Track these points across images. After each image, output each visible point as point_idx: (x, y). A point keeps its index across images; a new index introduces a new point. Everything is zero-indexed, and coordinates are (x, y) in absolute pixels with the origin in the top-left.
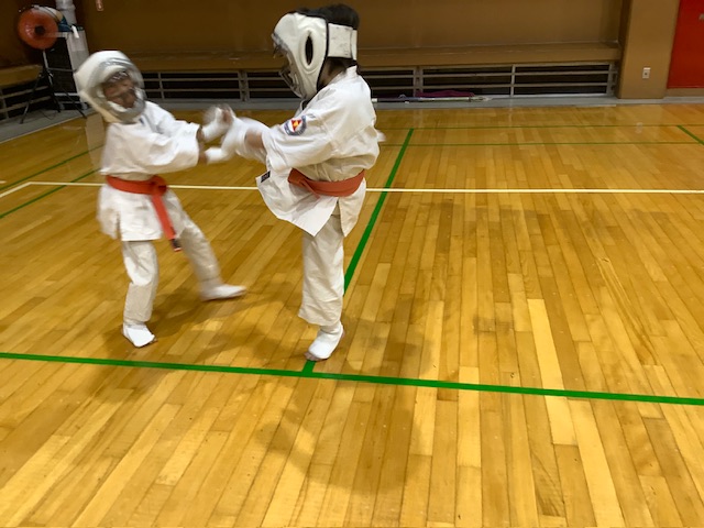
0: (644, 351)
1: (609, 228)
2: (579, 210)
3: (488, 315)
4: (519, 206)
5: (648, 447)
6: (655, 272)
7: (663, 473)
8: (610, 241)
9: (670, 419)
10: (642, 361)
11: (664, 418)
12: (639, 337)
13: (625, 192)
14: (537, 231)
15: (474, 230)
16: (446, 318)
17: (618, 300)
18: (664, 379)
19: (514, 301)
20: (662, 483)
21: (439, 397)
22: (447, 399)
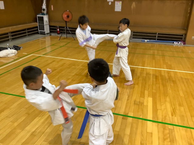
0: (174, 113)
1: (173, 81)
2: (166, 75)
3: (138, 100)
4: (151, 73)
5: (168, 135)
6: (181, 94)
7: (170, 141)
8: (172, 84)
10: (172, 116)
11: (174, 129)
12: (173, 110)
13: (180, 71)
14: (155, 80)
15: (139, 78)
16: (128, 100)
17: (170, 100)
18: (176, 120)
19: (145, 98)
20: (169, 143)
21: (123, 118)
22: (125, 119)
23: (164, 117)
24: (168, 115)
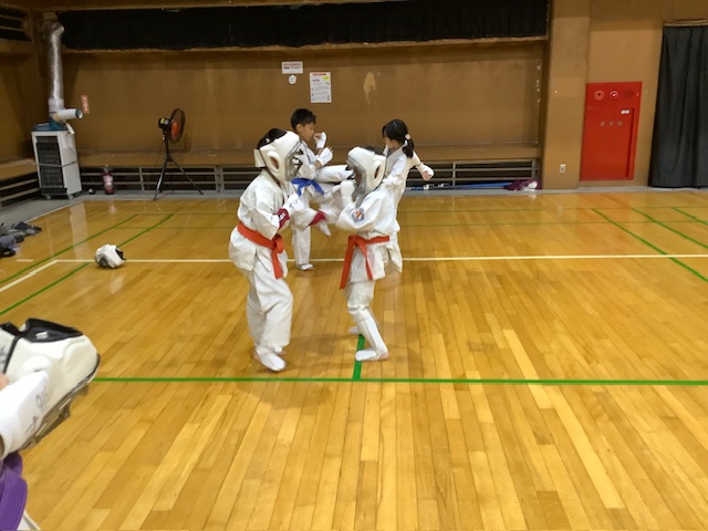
0: (589, 356)
1: (552, 283)
2: (526, 271)
3: (476, 340)
4: (480, 269)
5: (600, 408)
6: (589, 309)
7: (611, 419)
8: (554, 291)
9: (611, 393)
10: (589, 362)
11: (607, 392)
12: (584, 348)
13: (556, 257)
14: (499, 286)
15: (451, 286)
16: (447, 343)
18: (604, 370)
19: (493, 331)
20: (611, 425)
21: (455, 389)
22: (462, 389)
23: (567, 369)
24: (576, 361)
